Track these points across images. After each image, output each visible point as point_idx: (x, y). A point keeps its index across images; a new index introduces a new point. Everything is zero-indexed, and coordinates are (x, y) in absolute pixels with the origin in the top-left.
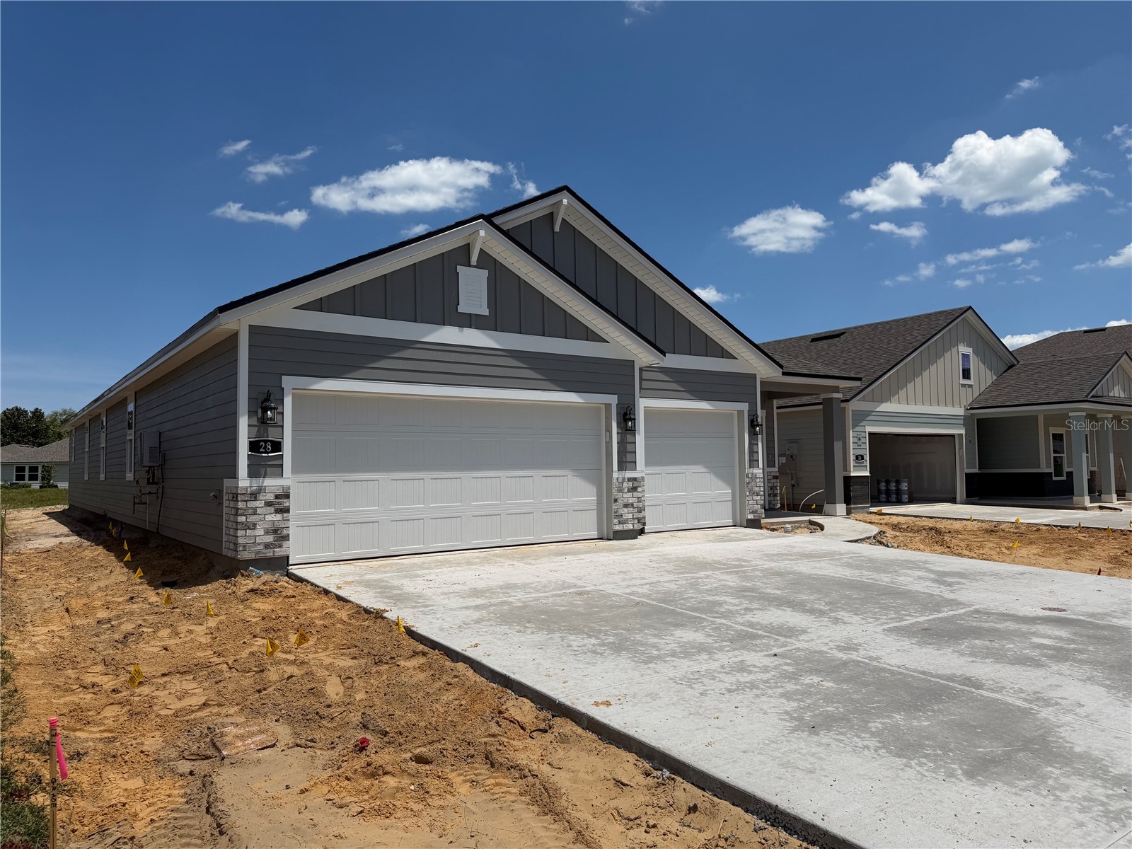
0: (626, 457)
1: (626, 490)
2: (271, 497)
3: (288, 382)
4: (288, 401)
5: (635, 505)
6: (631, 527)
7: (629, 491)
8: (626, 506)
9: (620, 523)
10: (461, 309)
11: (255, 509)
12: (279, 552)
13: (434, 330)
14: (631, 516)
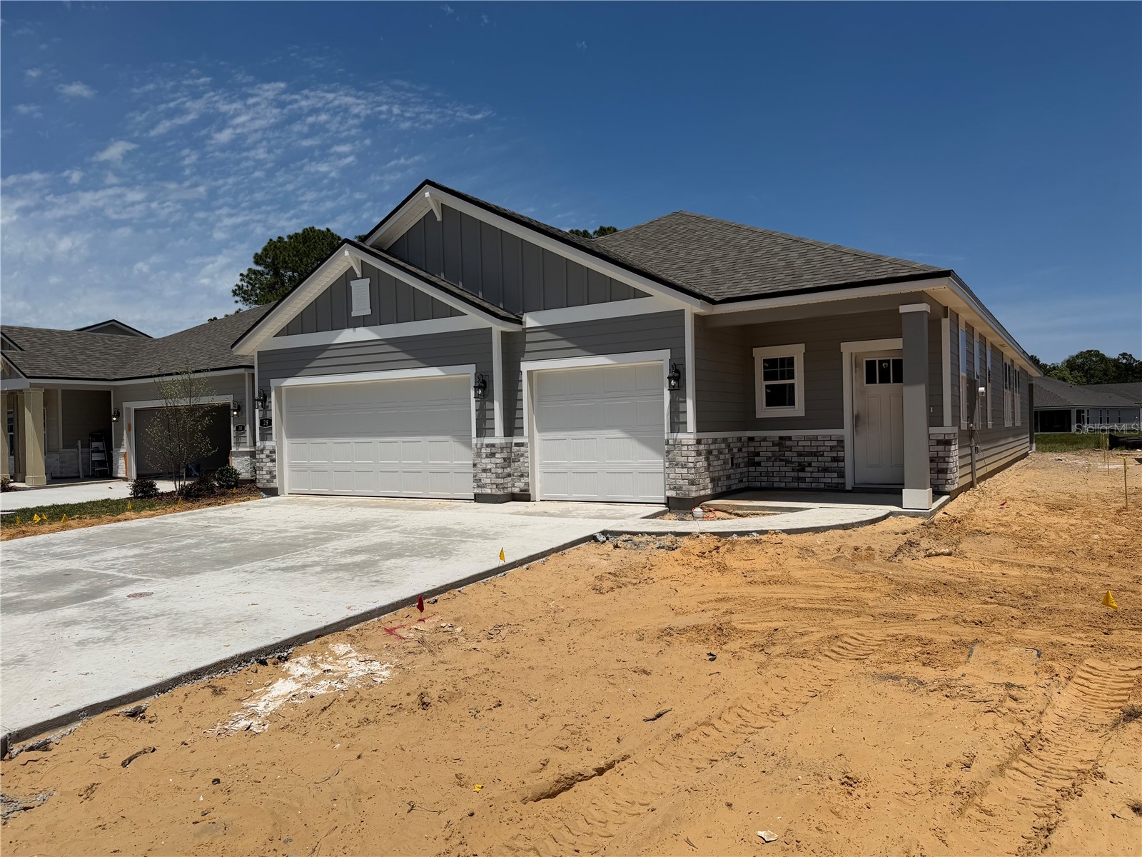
0: (485, 423)
1: (484, 456)
2: (268, 452)
3: (274, 383)
4: (273, 394)
5: (493, 470)
6: (488, 491)
7: (487, 457)
8: (485, 471)
9: (478, 486)
10: (354, 314)
11: (262, 459)
12: (272, 485)
13: (340, 333)
14: (488, 481)
